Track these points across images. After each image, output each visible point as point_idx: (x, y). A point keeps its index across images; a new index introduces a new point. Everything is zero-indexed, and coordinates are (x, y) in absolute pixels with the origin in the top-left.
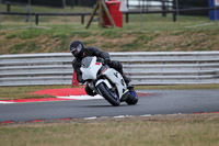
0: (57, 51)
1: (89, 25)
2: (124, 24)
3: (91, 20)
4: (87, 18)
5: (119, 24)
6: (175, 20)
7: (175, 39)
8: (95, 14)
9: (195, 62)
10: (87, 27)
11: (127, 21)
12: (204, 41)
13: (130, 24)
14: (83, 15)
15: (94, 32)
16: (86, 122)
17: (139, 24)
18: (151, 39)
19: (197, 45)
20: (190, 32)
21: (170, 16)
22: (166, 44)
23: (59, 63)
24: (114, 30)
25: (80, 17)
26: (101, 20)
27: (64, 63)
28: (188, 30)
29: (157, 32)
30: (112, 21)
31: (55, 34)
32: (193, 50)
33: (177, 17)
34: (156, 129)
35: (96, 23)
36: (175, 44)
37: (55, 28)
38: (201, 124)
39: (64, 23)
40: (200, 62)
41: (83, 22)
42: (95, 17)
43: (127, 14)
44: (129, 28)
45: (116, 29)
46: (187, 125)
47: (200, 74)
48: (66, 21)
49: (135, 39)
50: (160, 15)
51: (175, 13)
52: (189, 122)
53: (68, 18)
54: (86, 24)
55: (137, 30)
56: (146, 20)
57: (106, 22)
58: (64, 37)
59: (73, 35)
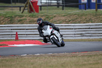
0: (8, 24)
1: (23, 12)
2: (39, 11)
3: (24, 10)
4: (22, 9)
5: (37, 11)
6: (63, 9)
7: (63, 18)
8: (26, 7)
9: (72, 29)
10: (22, 13)
11: (41, 10)
12: (76, 19)
13: (42, 11)
14: (20, 7)
15: (25, 15)
16: (22, 57)
17: (46, 11)
18: (52, 18)
19: (73, 21)
20: (70, 15)
21: (61, 7)
22: (59, 20)
23: (9, 29)
24: (34, 14)
25: (19, 8)
26: (29, 9)
27: (11, 29)
28: (69, 14)
29: (55, 15)
30: (34, 10)
31: (7, 16)
32: (71, 23)
33: (64, 8)
34: (54, 60)
35: (27, 11)
36: (63, 20)
37: (7, 13)
38: (75, 58)
39: (11, 11)
40: (75, 29)
41: (20, 10)
42: (26, 8)
43: (41, 6)
44: (42, 13)
45: (36, 13)
46: (69, 58)
47: (75, 34)
48: (12, 10)
49: (44, 18)
50: (56, 7)
51: (63, 6)
52: (70, 57)
53: (13, 8)
54: (22, 11)
55: (45, 14)
56: (50, 9)
57: (31, 10)
58: (11, 17)
59: (16, 16)
